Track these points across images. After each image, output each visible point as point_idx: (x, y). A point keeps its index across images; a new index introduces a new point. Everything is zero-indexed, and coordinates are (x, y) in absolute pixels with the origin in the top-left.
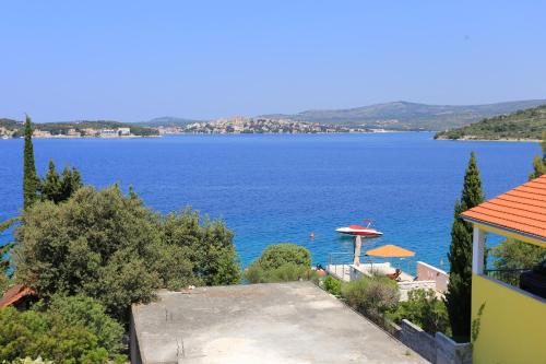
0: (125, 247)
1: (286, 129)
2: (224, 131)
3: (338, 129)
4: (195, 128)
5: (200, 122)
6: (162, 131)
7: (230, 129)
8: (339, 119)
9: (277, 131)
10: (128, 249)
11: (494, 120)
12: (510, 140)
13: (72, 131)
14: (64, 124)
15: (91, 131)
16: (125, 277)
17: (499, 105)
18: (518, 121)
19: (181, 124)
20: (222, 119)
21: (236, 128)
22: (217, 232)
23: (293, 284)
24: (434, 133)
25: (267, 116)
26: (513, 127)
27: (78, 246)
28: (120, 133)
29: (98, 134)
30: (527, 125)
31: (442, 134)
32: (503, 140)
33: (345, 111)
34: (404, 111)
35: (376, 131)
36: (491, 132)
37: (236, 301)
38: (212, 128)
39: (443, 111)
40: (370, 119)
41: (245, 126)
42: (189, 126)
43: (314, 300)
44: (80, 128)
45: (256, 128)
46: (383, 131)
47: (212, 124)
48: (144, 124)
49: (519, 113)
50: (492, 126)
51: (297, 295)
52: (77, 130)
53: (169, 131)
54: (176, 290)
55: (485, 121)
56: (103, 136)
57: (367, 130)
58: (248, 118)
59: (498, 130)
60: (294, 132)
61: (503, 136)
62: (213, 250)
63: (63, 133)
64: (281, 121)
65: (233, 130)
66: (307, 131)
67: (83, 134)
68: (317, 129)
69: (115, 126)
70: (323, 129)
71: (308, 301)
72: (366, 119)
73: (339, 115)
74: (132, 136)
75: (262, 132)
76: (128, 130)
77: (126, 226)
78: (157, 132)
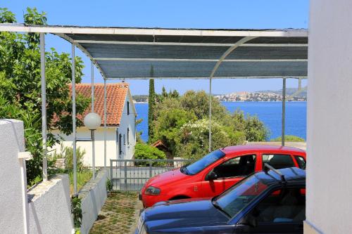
5: (221, 95)
7: (238, 99)
20: (233, 93)
21: (241, 98)
25: (261, 92)
38: (227, 99)
41: (247, 97)
45: (254, 98)
47: (227, 96)
58: (249, 93)
64: (269, 95)
65: (240, 100)
68: (292, 99)
70: (296, 99)
75: (257, 100)
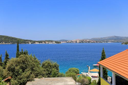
1: (88, 42)
2: (75, 42)
3: (100, 42)
5: (70, 40)
6: (62, 42)
7: (76, 42)
8: (100, 40)
9: (86, 42)
10: (29, 69)
15: (47, 42)
19: (66, 41)
20: (74, 40)
22: (55, 65)
25: (84, 39)
27: (17, 68)
28: (53, 43)
29: (48, 43)
31: (124, 43)
33: (102, 38)
35: (108, 42)
37: (51, 81)
39: (124, 38)
40: (107, 40)
41: (80, 41)
42: (68, 41)
43: (69, 82)
45: (82, 42)
46: (110, 42)
47: (72, 41)
48: (58, 41)
51: (66, 80)
52: (44, 42)
53: (63, 42)
57: (106, 42)
60: (90, 43)
63: (41, 43)
65: (77, 42)
66: (93, 42)
67: (45, 43)
68: (95, 42)
69: (52, 41)
73: (100, 39)
74: (55, 43)
76: (54, 42)
78: (61, 43)
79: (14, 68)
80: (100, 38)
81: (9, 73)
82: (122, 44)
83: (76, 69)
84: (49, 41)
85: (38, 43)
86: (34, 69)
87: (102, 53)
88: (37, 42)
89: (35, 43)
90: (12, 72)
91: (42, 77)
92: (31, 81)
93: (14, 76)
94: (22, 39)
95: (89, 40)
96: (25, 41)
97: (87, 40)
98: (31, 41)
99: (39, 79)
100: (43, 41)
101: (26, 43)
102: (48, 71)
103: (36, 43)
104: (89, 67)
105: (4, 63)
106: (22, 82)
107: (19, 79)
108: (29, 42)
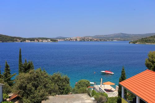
0: (41, 85)
1: (91, 40)
2: (75, 41)
3: (104, 40)
4: (67, 40)
5: (69, 38)
6: (59, 40)
7: (76, 40)
9: (88, 40)
10: (42, 86)
11: (145, 38)
12: (149, 44)
13: (36, 40)
14: (34, 38)
15: (40, 40)
16: (40, 94)
17: (146, 34)
18: (151, 39)
19: (64, 38)
20: (74, 37)
21: (78, 40)
22: (66, 79)
23: (82, 94)
24: (129, 41)
25: (86, 37)
26: (150, 40)
27: (29, 86)
28: (48, 41)
29: (42, 41)
30: (153, 40)
31: (131, 42)
32: (147, 44)
33: (106, 35)
34: (122, 36)
35: (114, 41)
36: (144, 42)
37: (67, 100)
38: (72, 40)
39: (132, 35)
41: (80, 39)
42: (66, 39)
43: (86, 100)
44: (38, 39)
45: (83, 40)
46: (116, 41)
47: (72, 39)
49: (151, 37)
50: (144, 40)
51: (82, 98)
52: (37, 40)
53: (61, 40)
54: (53, 96)
55: (142, 39)
56: (44, 42)
57: (112, 40)
58: (81, 37)
59: (146, 41)
60: (93, 41)
61: (147, 43)
62: (64, 83)
63: (33, 41)
65: (77, 40)
66: (96, 40)
67: (38, 41)
69: (47, 39)
70: (100, 40)
71: (85, 100)
72: (112, 37)
74: (51, 42)
75: (85, 41)
76: (50, 40)
77: (41, 80)
78: (57, 41)
79: (26, 87)
80: (105, 35)
81: (20, 92)
82: (129, 43)
83: (87, 80)
84: (43, 39)
85: (29, 41)
86: (47, 85)
87: (122, 72)
88: (28, 39)
89: (25, 41)
90: (24, 90)
91: (55, 95)
92: (45, 100)
93: (25, 94)
94: (8, 36)
95: (91, 38)
96: (13, 39)
97: (90, 38)
98: (20, 38)
99: (53, 97)
100: (35, 38)
101: (14, 41)
102: (59, 86)
103: (27, 41)
104: (102, 79)
105: (4, 76)
106: (35, 101)
107: (32, 98)
108: (18, 40)
